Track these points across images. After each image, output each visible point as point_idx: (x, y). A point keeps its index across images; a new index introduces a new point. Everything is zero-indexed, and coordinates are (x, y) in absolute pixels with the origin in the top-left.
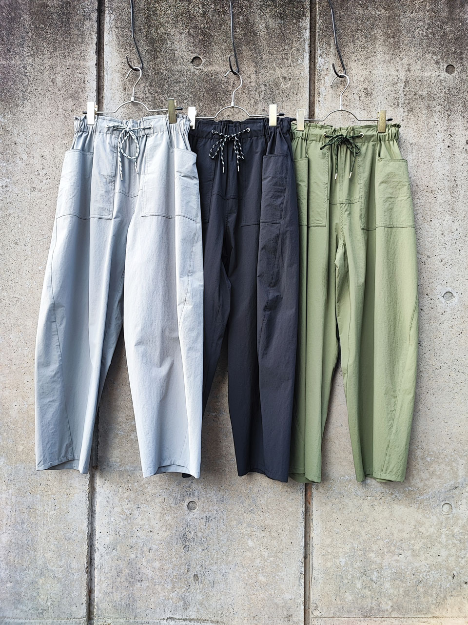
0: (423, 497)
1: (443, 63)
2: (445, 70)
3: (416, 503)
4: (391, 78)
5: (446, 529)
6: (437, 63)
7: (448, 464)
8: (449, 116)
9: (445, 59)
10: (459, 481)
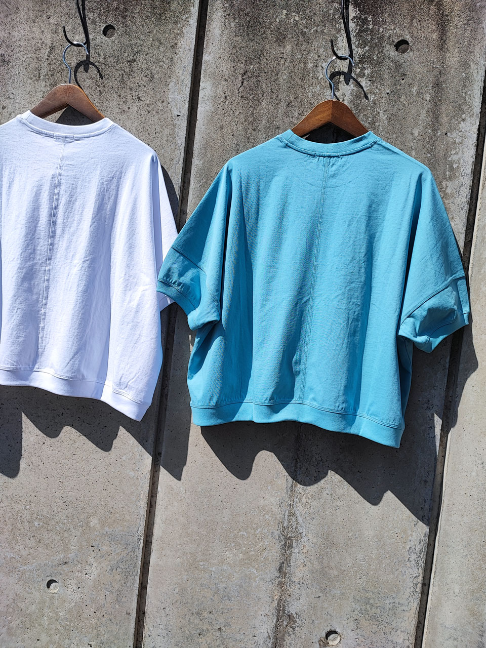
0: (25, 567)
1: (100, 23)
2: (102, 32)
3: (17, 573)
4: (34, 42)
5: (50, 611)
6: (94, 22)
7: (58, 534)
8: (101, 93)
9: (104, 18)
10: (70, 555)
